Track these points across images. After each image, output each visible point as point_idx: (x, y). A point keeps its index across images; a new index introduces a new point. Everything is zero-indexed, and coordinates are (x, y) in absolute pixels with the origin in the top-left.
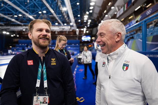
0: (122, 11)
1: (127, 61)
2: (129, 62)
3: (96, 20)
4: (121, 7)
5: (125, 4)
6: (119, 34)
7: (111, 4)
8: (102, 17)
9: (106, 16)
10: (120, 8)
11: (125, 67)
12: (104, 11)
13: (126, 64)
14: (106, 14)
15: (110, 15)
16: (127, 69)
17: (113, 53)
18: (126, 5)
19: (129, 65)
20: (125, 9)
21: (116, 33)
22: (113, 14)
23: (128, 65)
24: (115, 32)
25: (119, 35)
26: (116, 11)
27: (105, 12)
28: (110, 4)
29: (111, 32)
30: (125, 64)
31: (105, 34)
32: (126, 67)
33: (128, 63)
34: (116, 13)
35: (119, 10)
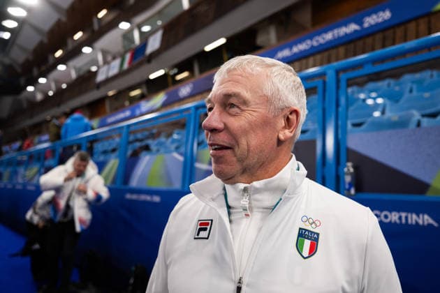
0: (114, 68)
1: (311, 221)
2: (318, 223)
3: (19, 70)
4: (114, 58)
5: (126, 52)
6: (291, 113)
7: (81, 37)
8: (43, 68)
9: (61, 67)
10: (109, 58)
11: (307, 243)
12: (56, 51)
13: (309, 231)
14: (62, 60)
15: (75, 68)
16: (313, 250)
17: (266, 184)
18: (128, 56)
19: (318, 234)
20: (126, 66)
21: (282, 109)
22: (85, 69)
23: (315, 233)
24: (281, 104)
25: (293, 117)
26: (95, 62)
27: (59, 53)
28: (78, 36)
29: (267, 100)
30: (306, 230)
31: (245, 102)
32: (309, 241)
33: (313, 225)
34: (94, 69)
35: (106, 62)
